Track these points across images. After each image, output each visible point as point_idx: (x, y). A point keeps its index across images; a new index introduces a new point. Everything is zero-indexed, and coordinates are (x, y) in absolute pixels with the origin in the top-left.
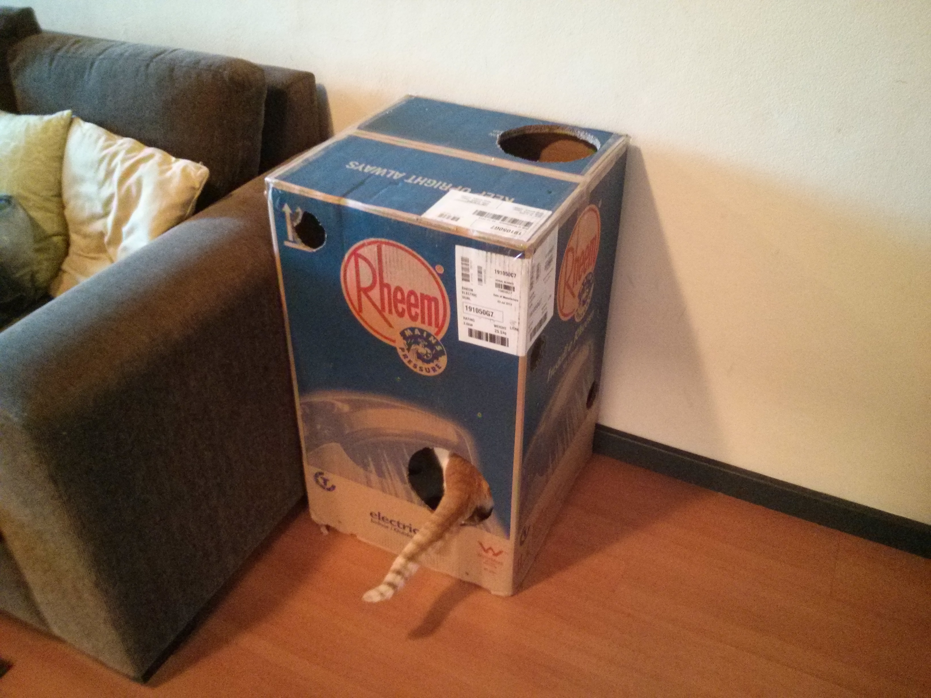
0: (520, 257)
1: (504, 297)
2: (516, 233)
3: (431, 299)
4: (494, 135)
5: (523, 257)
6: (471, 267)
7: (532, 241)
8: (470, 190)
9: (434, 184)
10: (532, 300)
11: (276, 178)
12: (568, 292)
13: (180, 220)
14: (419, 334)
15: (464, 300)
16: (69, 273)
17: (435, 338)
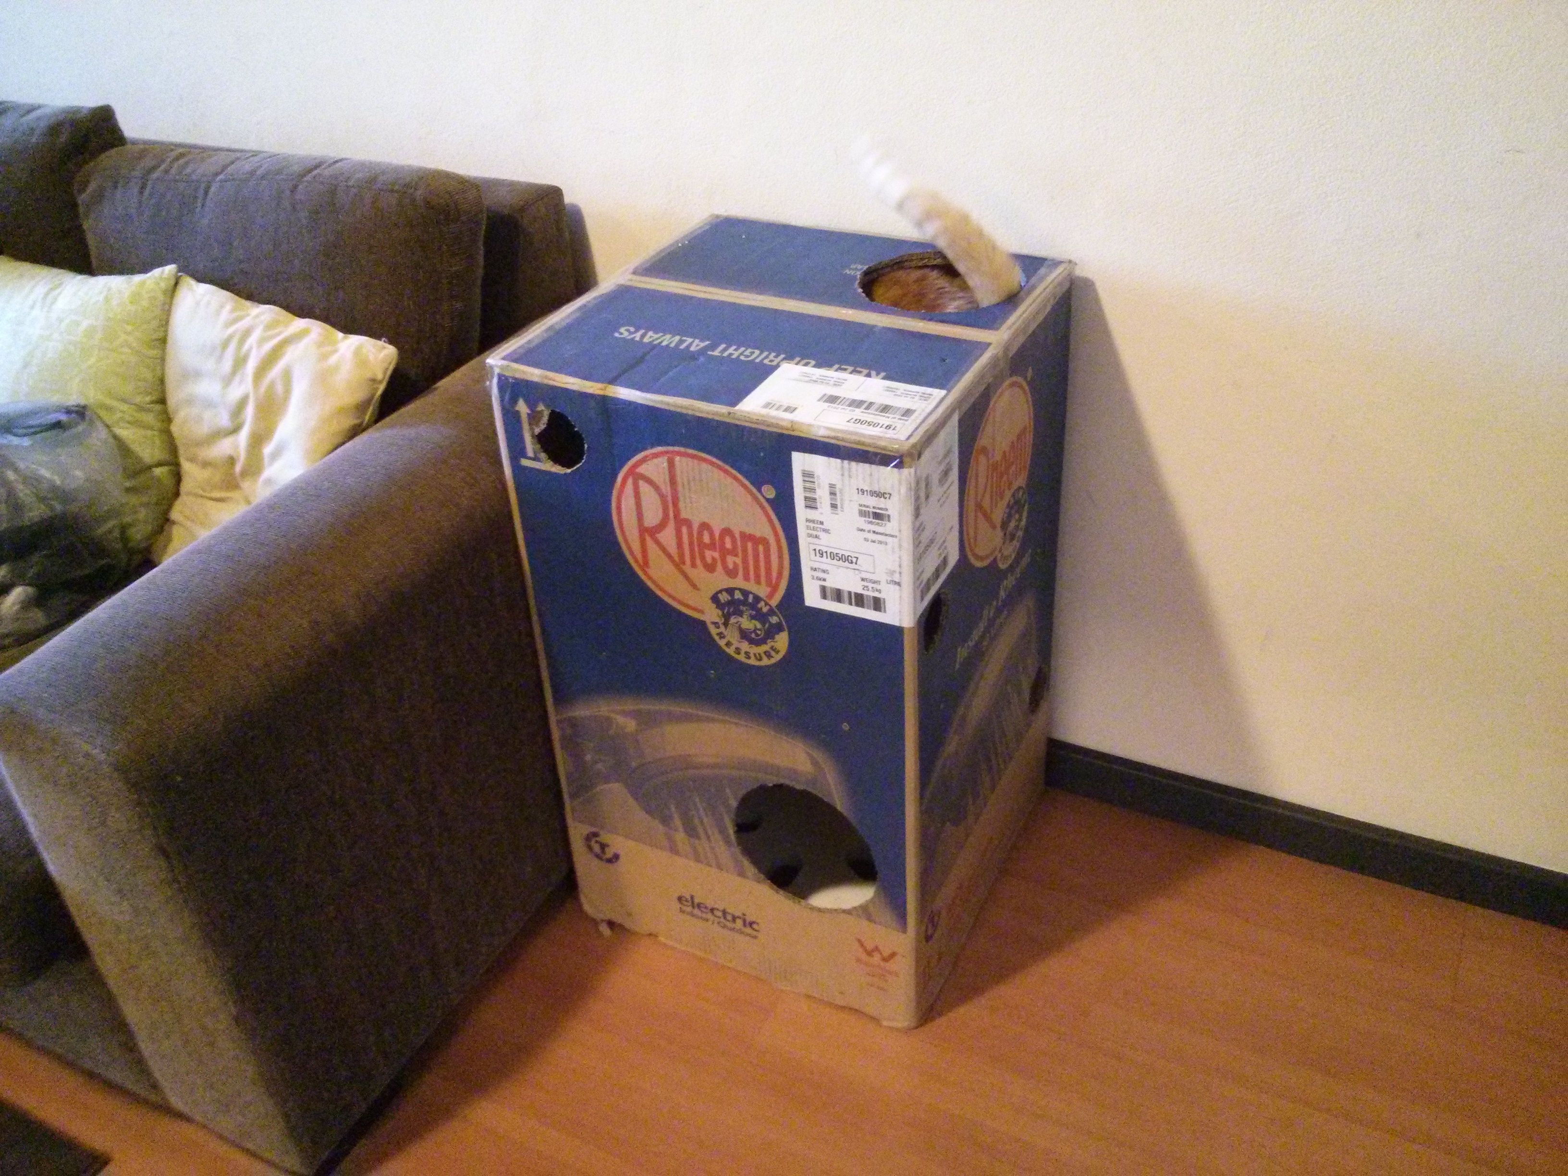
0: (895, 466)
1: (874, 532)
2: (888, 427)
3: (757, 541)
4: (853, 273)
5: (899, 466)
6: (819, 487)
7: (913, 440)
8: (813, 362)
9: (756, 355)
10: (919, 535)
11: (504, 359)
12: (981, 520)
13: (355, 432)
14: (742, 598)
15: (811, 540)
16: (181, 525)
17: (766, 604)
